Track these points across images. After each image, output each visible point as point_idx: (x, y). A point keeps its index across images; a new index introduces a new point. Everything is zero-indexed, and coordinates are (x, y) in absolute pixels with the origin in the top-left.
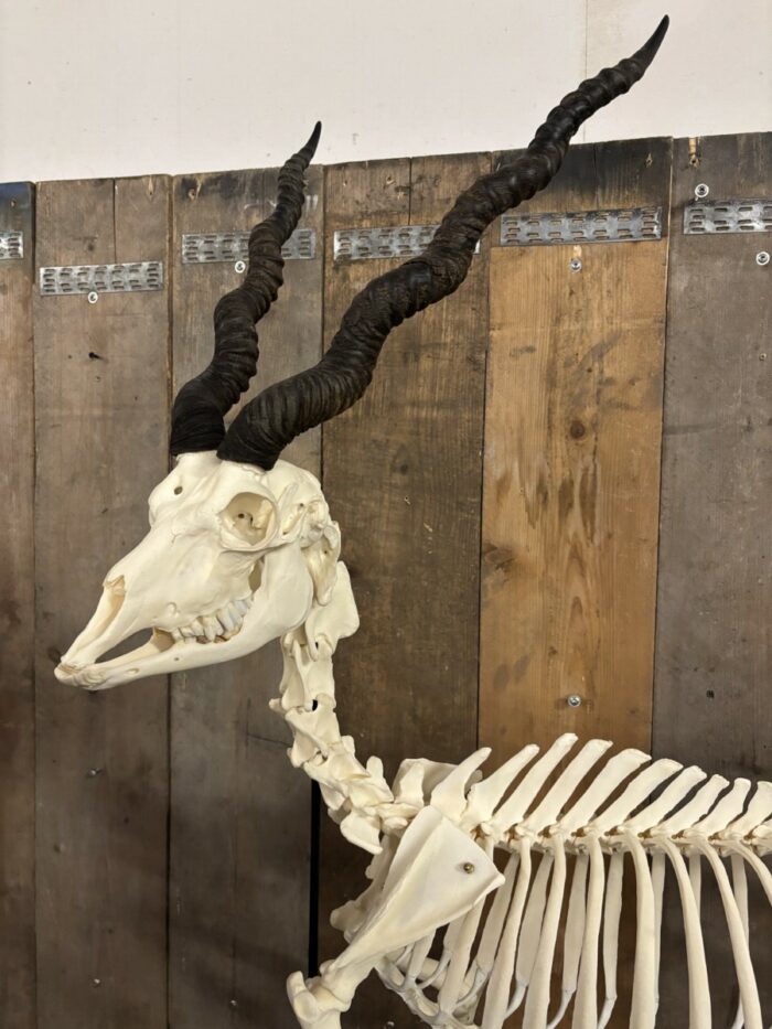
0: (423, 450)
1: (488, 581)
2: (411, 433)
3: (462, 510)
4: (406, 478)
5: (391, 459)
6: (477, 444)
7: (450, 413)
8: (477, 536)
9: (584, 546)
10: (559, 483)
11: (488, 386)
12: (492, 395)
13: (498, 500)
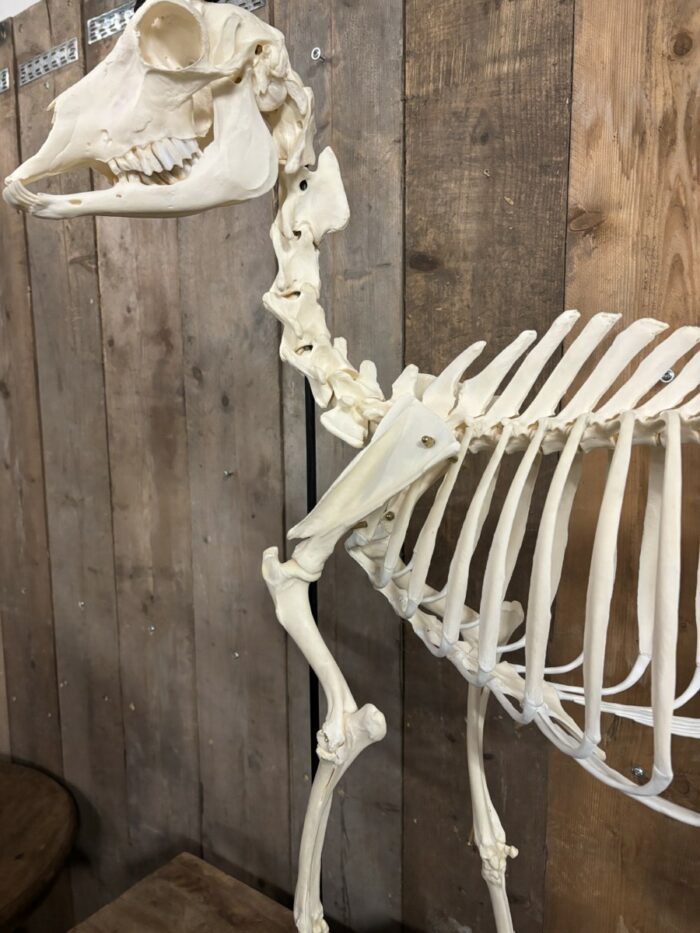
0: (504, 112)
1: (575, 252)
2: (492, 94)
3: (546, 174)
4: (486, 147)
5: (470, 129)
6: (565, 90)
7: (534, 61)
8: (562, 202)
9: (689, 190)
10: (659, 116)
11: (577, 18)
12: (581, 27)
13: (588, 154)
